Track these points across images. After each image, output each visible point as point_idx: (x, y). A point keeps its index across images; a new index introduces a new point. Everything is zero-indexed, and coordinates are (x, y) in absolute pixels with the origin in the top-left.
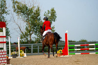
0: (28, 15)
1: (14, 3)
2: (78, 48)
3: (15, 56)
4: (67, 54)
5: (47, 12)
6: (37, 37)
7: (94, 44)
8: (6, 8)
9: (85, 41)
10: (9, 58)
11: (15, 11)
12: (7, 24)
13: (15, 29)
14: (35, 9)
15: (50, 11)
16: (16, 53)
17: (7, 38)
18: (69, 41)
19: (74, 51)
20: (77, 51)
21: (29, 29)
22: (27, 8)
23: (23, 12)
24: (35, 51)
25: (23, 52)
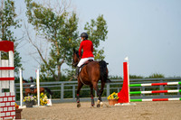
0: (56, 28)
1: (30, 6)
2: (146, 89)
3: (30, 104)
4: (127, 101)
5: (90, 23)
6: (71, 70)
7: (177, 83)
8: (15, 15)
9: (161, 76)
10: (20, 107)
11: (30, 20)
12: (17, 44)
13: (30, 54)
14: (68, 18)
15: (96, 20)
16: (32, 98)
17: (16, 71)
18: (130, 77)
19: (140, 94)
20: (146, 94)
21: (57, 53)
22: (53, 15)
23: (46, 24)
24: (68, 95)
25: (46, 97)
